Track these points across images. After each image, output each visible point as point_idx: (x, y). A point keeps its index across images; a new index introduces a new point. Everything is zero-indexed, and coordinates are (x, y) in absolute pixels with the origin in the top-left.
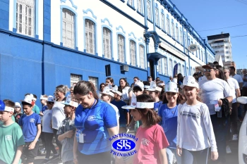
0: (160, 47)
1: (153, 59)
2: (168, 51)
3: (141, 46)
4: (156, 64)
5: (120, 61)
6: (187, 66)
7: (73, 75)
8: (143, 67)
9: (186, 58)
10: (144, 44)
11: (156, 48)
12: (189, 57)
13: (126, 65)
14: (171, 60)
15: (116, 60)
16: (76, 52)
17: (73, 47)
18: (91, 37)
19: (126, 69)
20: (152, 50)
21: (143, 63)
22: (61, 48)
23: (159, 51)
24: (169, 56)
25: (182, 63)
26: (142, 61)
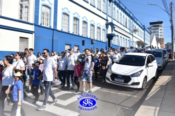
0: (115, 30)
1: (110, 37)
2: (119, 33)
3: (104, 30)
4: (112, 39)
5: (91, 38)
6: (131, 40)
7: (66, 44)
8: (104, 41)
9: (131, 36)
10: (106, 29)
11: (112, 31)
12: (133, 35)
13: (94, 40)
14: (121, 37)
15: (89, 37)
16: (69, 33)
17: (67, 31)
18: (76, 26)
19: (94, 42)
20: (109, 32)
21: (104, 39)
22: (61, 32)
23: (114, 32)
24: (120, 35)
25: (128, 39)
26: (104, 38)
